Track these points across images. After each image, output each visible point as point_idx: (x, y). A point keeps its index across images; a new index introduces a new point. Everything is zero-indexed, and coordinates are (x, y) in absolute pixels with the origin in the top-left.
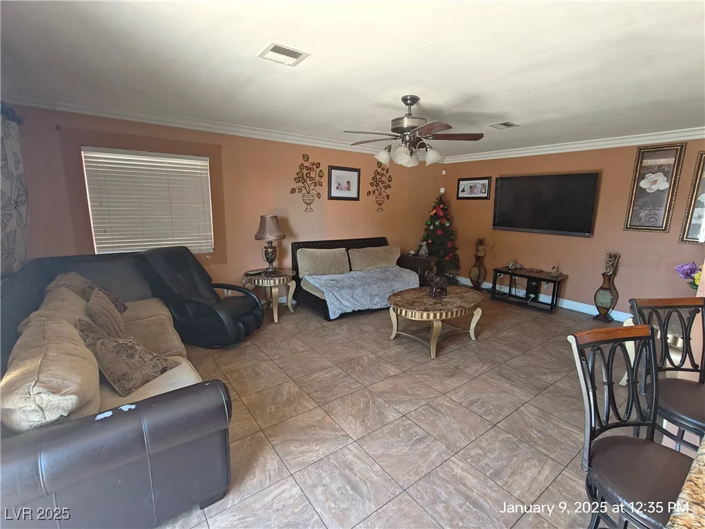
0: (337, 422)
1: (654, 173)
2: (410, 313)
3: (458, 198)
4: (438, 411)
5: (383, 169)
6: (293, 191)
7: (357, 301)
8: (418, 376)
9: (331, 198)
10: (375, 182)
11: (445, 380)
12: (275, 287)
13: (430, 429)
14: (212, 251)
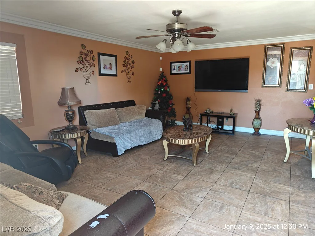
0: (171, 210)
1: (273, 58)
2: (181, 141)
3: (171, 74)
4: (219, 192)
5: (129, 56)
6: (77, 70)
7: (133, 141)
8: (195, 177)
9: (101, 75)
10: (125, 64)
11: (210, 176)
12: (78, 138)
13: (222, 201)
14: (21, 117)
